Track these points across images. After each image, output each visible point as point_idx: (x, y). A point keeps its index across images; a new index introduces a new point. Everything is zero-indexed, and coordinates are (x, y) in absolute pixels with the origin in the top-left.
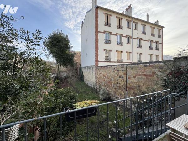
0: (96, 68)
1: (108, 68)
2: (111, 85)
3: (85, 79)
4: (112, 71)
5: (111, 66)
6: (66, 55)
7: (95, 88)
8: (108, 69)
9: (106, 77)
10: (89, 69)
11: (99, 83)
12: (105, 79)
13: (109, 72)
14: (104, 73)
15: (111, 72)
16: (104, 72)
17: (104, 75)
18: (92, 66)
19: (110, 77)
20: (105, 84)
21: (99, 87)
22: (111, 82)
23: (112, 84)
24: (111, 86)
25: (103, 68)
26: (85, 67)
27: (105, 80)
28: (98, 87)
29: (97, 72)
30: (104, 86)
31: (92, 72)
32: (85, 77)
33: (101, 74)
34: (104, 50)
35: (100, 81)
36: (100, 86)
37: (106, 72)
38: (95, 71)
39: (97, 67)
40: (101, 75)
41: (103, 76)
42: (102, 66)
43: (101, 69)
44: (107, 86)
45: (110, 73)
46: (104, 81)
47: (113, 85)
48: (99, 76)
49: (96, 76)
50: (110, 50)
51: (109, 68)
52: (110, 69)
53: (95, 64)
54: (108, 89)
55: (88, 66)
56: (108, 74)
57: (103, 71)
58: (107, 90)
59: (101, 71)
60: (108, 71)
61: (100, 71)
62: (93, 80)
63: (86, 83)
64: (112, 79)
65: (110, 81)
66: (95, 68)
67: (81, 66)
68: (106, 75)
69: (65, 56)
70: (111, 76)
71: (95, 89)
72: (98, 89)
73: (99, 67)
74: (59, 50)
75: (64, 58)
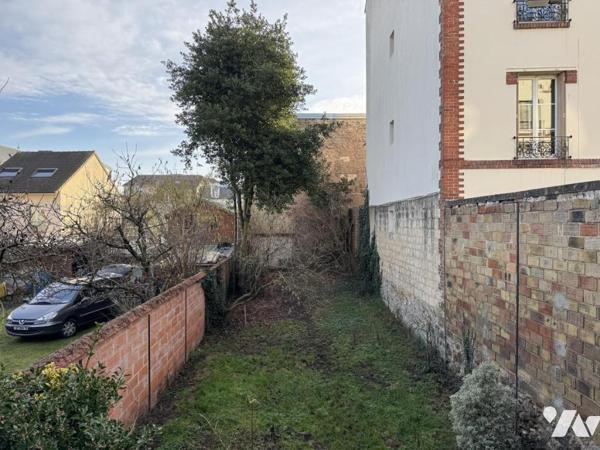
0: (444, 213)
1: (526, 214)
2: (552, 349)
3: (384, 284)
4: (561, 233)
5: (551, 193)
6: (275, 141)
7: (442, 349)
8: (526, 223)
9: (507, 276)
10: (403, 219)
11: (466, 322)
12: (505, 295)
13: (535, 241)
14: (500, 251)
15: (545, 240)
16: (494, 238)
17: (494, 264)
18: (420, 200)
19: (543, 286)
20: (506, 336)
21: (461, 350)
22: (549, 323)
23: (561, 341)
24: (545, 354)
25: (489, 211)
26: (383, 209)
27: (500, 303)
28: (455, 346)
29: (449, 241)
30: (496, 349)
31: (421, 241)
32: (385, 267)
33: (473, 252)
34: (513, 78)
35: (466, 306)
36: (467, 342)
37: (513, 241)
38: (438, 234)
39: (452, 204)
40: (476, 260)
41: (488, 272)
42: (485, 199)
43: (474, 220)
44: (515, 351)
45: (538, 251)
46: (496, 310)
47: (562, 352)
48: (461, 266)
49: (444, 272)
50: (558, 74)
51: (533, 207)
52: (543, 218)
53: (442, 184)
54: (525, 376)
55: (401, 199)
56: (530, 261)
57: (488, 236)
58: (520, 386)
59: (476, 234)
60: (523, 238)
61: (466, 235)
62: (429, 290)
63: (392, 309)
64: (560, 301)
65: (538, 317)
66: (438, 213)
67: (367, 203)
68: (511, 268)
69: (268, 148)
70: (551, 275)
71: (436, 352)
72: (458, 358)
73: (462, 202)
74: (235, 115)
75: (260, 157)
